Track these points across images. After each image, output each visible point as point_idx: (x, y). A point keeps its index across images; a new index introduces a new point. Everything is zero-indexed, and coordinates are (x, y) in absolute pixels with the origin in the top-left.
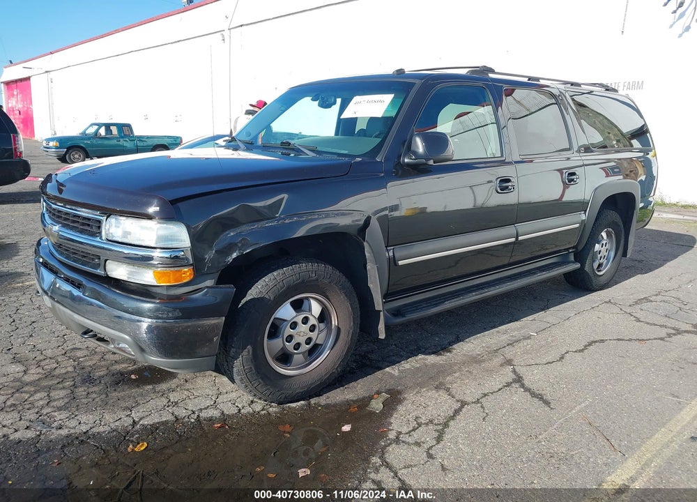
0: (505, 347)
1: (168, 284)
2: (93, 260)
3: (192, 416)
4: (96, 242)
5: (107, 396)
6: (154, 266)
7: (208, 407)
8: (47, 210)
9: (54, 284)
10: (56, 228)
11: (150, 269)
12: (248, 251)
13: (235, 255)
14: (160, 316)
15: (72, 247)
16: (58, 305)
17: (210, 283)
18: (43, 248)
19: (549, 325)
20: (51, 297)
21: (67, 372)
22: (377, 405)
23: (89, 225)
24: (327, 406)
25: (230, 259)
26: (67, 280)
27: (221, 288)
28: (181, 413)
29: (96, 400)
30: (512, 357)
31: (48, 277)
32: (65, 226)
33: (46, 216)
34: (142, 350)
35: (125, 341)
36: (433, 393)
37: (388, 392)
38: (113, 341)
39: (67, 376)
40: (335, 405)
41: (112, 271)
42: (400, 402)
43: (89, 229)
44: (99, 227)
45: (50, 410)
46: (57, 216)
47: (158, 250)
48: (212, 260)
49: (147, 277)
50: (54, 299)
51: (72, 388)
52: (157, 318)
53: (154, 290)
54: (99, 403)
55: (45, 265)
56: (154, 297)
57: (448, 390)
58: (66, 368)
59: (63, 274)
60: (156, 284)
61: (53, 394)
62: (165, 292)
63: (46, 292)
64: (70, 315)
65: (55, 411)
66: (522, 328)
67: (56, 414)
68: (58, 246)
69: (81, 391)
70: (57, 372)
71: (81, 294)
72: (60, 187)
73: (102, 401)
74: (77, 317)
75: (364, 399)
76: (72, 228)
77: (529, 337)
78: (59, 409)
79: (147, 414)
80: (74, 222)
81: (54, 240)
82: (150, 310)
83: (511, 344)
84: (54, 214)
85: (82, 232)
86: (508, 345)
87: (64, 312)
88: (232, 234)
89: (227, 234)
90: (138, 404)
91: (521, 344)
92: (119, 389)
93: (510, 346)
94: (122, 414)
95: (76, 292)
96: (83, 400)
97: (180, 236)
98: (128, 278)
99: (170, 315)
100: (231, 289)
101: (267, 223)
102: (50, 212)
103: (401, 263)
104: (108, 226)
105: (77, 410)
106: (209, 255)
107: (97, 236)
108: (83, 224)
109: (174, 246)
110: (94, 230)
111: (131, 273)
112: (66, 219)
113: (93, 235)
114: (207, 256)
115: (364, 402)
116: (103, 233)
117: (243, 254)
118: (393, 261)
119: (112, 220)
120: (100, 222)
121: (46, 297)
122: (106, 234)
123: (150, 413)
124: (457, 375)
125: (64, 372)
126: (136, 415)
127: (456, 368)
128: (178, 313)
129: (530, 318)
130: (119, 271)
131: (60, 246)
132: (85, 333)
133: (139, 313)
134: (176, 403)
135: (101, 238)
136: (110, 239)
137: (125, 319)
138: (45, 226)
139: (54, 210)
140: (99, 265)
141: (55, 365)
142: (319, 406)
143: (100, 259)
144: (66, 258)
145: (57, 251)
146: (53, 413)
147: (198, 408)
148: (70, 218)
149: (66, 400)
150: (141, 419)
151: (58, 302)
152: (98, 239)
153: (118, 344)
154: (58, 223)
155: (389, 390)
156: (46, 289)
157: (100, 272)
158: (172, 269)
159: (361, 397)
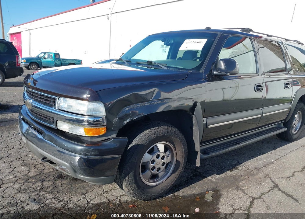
0: (262, 167)
1: (92, 136)
2: (50, 119)
3: (117, 199)
4: (52, 110)
5: (72, 186)
6: (84, 125)
7: (124, 194)
8: (27, 91)
9: (27, 130)
10: (31, 101)
11: (82, 127)
12: (135, 118)
13: (128, 121)
14: (87, 154)
15: (39, 112)
16: (30, 142)
17: (114, 136)
18: (23, 110)
19: (280, 157)
20: (26, 137)
21: (50, 172)
22: (209, 197)
23: (49, 101)
24: (184, 197)
25: (125, 123)
26: (35, 129)
27: (120, 139)
28: (112, 198)
29: (66, 188)
30: (268, 173)
31: (25, 126)
32: (35, 100)
33: (26, 94)
34: (75, 171)
35: (65, 165)
36: (235, 192)
37: (213, 190)
38: (59, 165)
39: (50, 174)
40: (188, 197)
41: (60, 126)
42: (220, 196)
43: (48, 102)
44: (54, 102)
45: (44, 193)
46: (32, 95)
47: (87, 117)
48: (116, 123)
49: (80, 131)
50: (27, 139)
51: (53, 181)
52: (85, 155)
53: (83, 138)
54: (68, 190)
55: (24, 120)
56: (84, 143)
57: (242, 190)
58: (49, 169)
59: (33, 125)
60: (85, 135)
61: (44, 183)
62: (89, 140)
63: (23, 134)
64: (36, 148)
65: (46, 194)
66: (267, 157)
67: (47, 195)
68: (31, 111)
69: (58, 182)
70: (45, 171)
71: (42, 138)
72: (35, 81)
73: (70, 189)
74: (40, 150)
75: (201, 193)
76: (40, 102)
77: (272, 163)
78: (49, 193)
79: (93, 197)
80: (41, 98)
81: (29, 107)
82: (81, 150)
83: (265, 166)
84: (30, 94)
85: (45, 104)
86: (264, 166)
87: (33, 147)
88: (127, 109)
89: (125, 109)
90: (88, 192)
91: (270, 166)
92: (77, 183)
93: (265, 167)
94: (81, 197)
95: (40, 136)
96: (60, 188)
97: (100, 109)
98: (69, 131)
99: (93, 153)
100: (125, 139)
101: (145, 104)
102: (28, 92)
103: (210, 126)
104: (59, 102)
105: (58, 193)
106: (115, 120)
107: (53, 107)
108: (46, 100)
109: (97, 115)
110: (52, 103)
111: (71, 128)
112: (36, 97)
113: (51, 106)
114: (114, 121)
115: (202, 196)
116: (57, 105)
117: (132, 120)
118: (206, 125)
119: (62, 99)
120: (55, 99)
121: (23, 138)
122: (58, 106)
123: (95, 197)
124: (244, 182)
125: (48, 171)
126: (88, 198)
127: (242, 178)
128: (96, 153)
129: (270, 153)
130: (64, 127)
131: (32, 111)
132: (43, 159)
133: (75, 151)
134: (107, 192)
135: (55, 108)
136: (60, 109)
137: (67, 154)
138: (25, 99)
139: (30, 91)
140: (53, 122)
141: (44, 168)
142: (180, 196)
143: (54, 119)
144: (35, 117)
145: (30, 113)
146: (45, 195)
147: (119, 195)
148: (39, 96)
149: (51, 188)
150: (91, 200)
151: (29, 140)
152: (53, 108)
153: (61, 167)
154: (32, 98)
155: (213, 189)
156: (24, 132)
157: (53, 126)
158: (95, 127)
159: (200, 192)
